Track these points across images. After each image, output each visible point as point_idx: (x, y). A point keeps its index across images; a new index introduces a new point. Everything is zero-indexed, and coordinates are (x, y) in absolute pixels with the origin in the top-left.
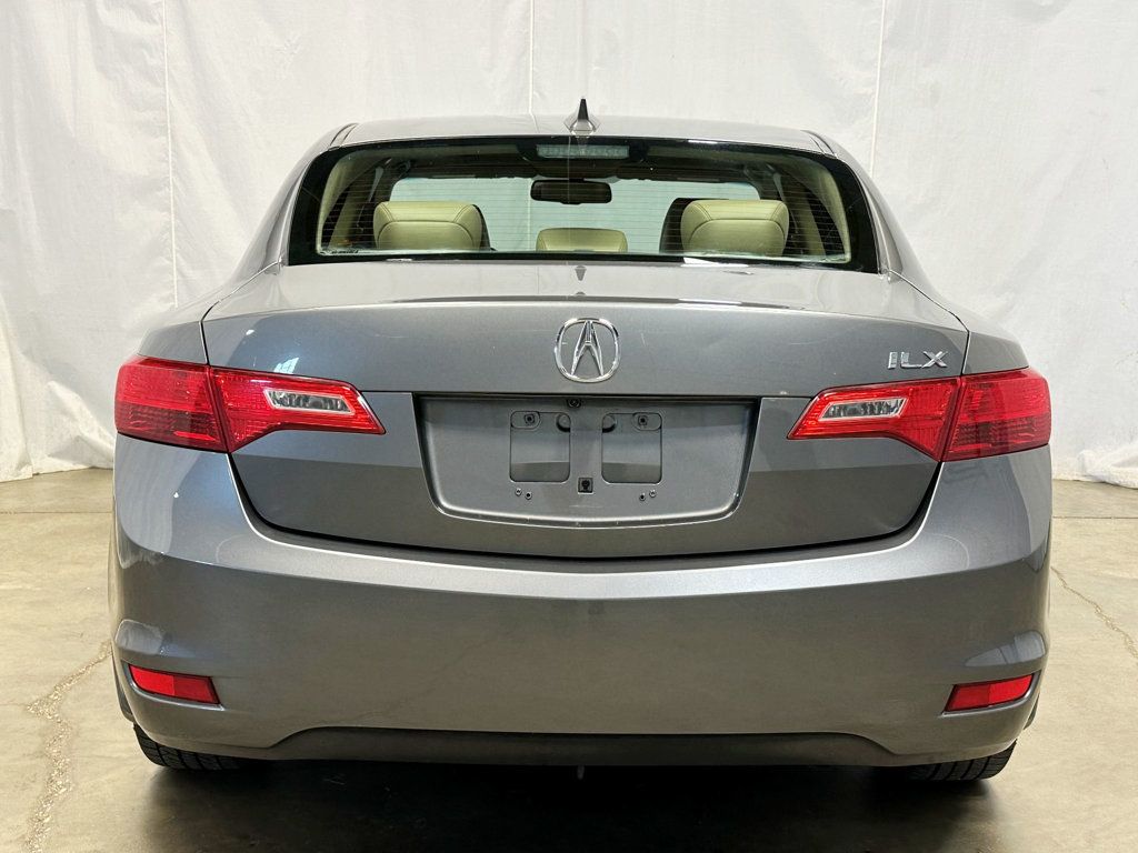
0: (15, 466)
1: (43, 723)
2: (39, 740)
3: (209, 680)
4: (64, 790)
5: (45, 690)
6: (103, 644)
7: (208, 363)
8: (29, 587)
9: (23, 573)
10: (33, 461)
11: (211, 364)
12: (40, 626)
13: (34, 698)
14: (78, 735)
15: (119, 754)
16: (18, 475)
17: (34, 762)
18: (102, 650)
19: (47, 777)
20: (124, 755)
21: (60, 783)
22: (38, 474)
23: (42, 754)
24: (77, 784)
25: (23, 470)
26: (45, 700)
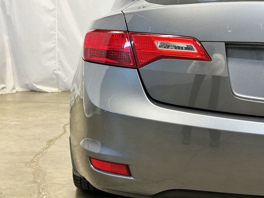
0: (11, 89)
1: (33, 170)
2: (32, 176)
3: (127, 166)
4: (45, 197)
5: (31, 158)
6: (47, 142)
7: (128, 30)
8: (20, 123)
9: (17, 119)
10: (16, 88)
11: (129, 30)
12: (26, 135)
13: (28, 160)
14: (45, 174)
15: (61, 183)
16: (12, 92)
17: (32, 185)
18: (47, 144)
19: (38, 191)
20: (64, 183)
21: (43, 194)
22: (17, 92)
23: (35, 182)
24: (49, 194)
25: (13, 90)
26: (32, 161)
